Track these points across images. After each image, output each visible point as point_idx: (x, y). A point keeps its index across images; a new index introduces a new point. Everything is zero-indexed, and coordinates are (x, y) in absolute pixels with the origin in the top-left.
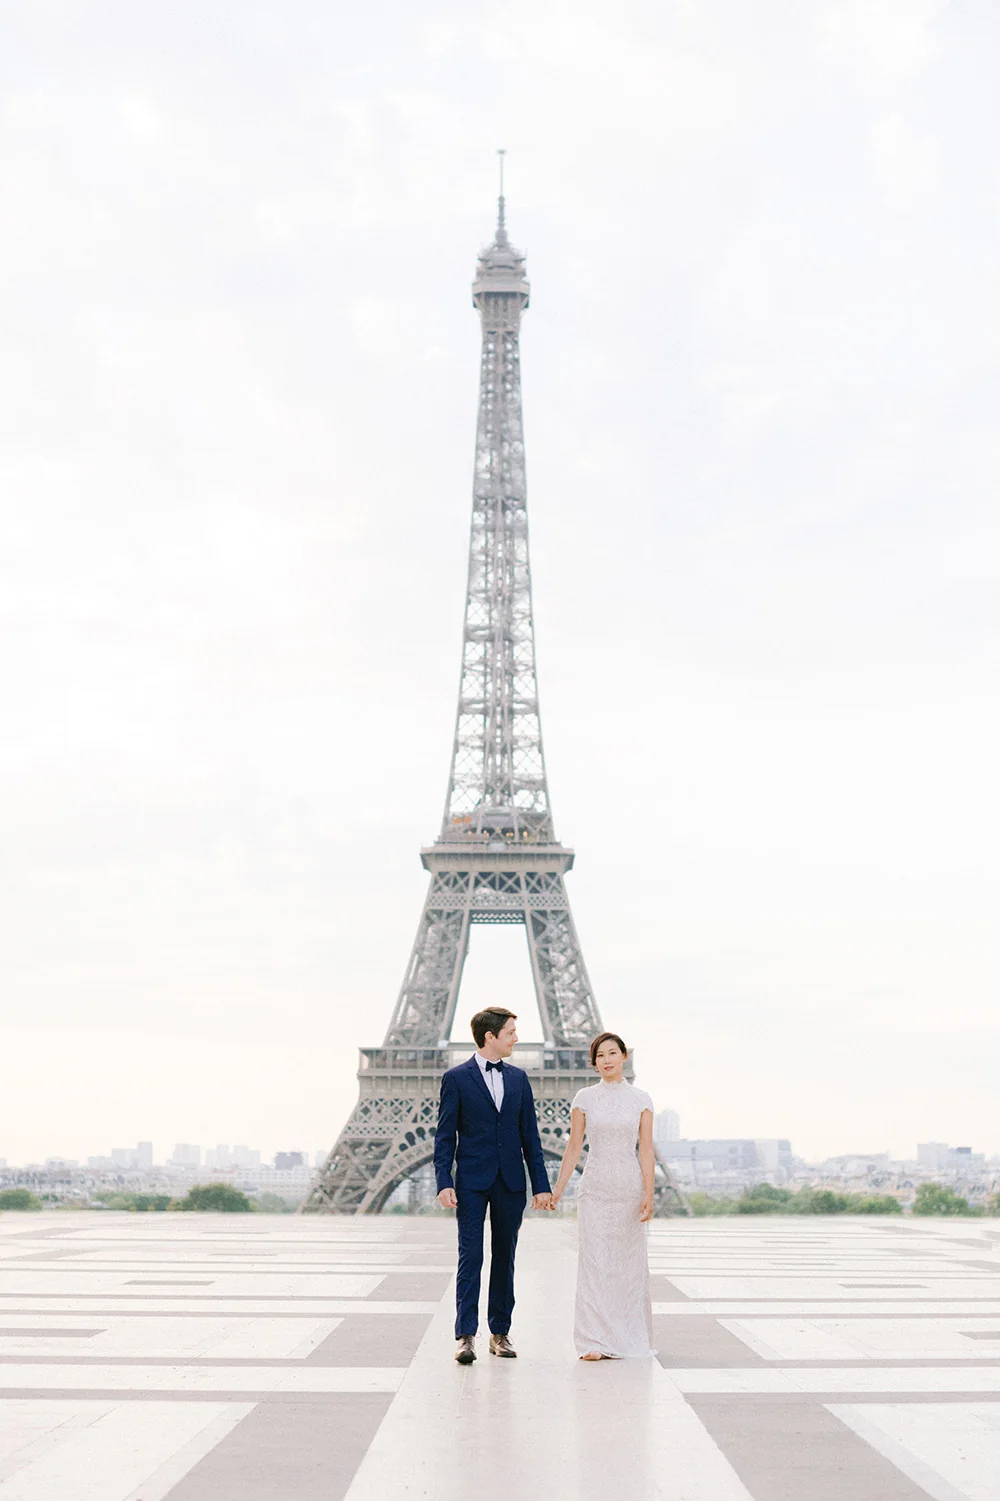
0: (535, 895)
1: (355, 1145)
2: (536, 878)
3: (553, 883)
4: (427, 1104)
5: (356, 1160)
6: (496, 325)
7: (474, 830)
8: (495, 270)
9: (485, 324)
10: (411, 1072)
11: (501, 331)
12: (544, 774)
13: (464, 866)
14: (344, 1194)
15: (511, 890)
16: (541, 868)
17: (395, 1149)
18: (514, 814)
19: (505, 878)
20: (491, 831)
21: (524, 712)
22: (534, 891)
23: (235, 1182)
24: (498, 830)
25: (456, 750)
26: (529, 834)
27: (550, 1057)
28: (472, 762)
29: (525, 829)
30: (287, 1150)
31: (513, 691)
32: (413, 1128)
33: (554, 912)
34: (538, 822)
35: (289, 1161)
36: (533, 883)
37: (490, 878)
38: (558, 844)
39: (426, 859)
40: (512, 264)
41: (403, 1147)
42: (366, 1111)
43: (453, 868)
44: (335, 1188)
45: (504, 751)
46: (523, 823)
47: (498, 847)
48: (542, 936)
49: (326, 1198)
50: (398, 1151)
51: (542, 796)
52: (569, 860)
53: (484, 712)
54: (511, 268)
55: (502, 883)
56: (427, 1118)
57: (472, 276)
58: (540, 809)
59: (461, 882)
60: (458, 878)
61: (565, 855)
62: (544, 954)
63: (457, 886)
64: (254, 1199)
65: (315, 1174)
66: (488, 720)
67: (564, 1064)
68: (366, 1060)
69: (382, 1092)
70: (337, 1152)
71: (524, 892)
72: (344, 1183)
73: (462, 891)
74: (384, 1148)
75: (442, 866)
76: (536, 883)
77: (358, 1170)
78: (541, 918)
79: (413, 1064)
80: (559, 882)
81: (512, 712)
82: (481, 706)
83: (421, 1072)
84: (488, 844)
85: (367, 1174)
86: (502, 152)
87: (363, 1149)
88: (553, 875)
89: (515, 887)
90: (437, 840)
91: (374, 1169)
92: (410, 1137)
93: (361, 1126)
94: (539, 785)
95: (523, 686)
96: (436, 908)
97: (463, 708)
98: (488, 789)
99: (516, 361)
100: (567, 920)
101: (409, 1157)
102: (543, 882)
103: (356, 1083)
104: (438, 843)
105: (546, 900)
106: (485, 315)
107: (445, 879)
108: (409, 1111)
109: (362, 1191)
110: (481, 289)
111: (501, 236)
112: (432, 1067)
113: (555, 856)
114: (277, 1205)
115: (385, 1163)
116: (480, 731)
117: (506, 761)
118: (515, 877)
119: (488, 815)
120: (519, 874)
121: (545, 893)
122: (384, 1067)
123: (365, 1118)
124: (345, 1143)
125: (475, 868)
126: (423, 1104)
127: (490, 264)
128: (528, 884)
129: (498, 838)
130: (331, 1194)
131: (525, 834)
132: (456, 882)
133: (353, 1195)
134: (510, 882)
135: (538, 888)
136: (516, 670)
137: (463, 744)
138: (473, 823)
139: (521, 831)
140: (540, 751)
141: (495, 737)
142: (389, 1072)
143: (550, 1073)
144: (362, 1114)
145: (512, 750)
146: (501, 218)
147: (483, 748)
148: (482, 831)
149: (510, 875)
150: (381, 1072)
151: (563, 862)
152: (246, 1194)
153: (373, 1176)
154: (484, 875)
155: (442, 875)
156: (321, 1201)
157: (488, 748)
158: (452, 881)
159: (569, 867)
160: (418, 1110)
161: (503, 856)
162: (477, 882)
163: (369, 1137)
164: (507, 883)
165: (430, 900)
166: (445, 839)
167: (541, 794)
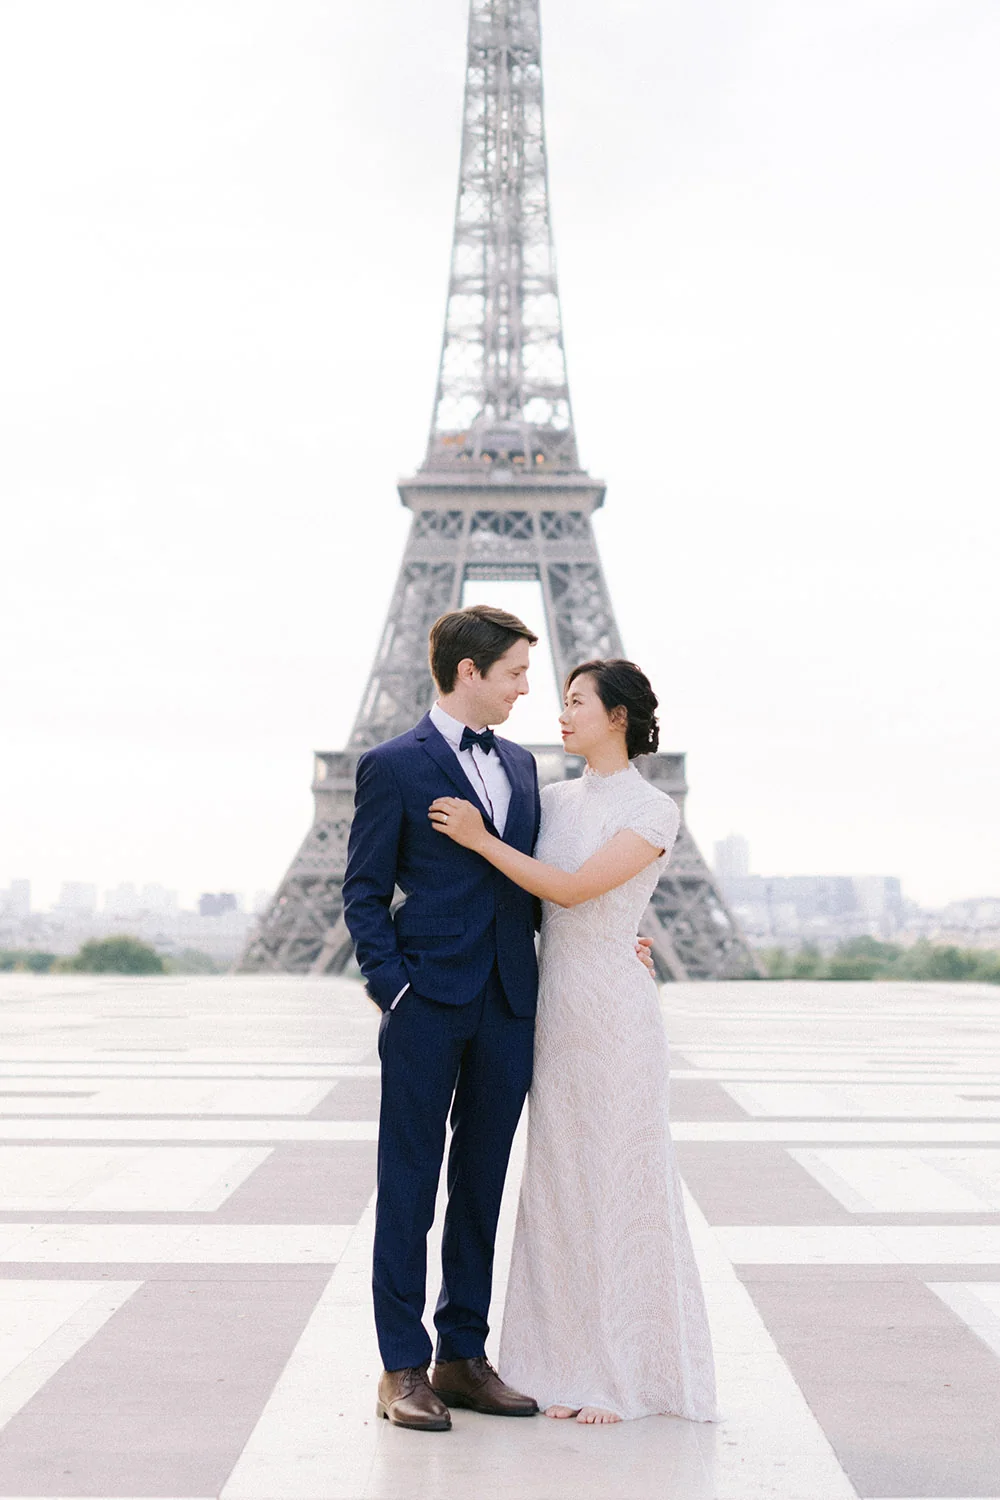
0: (553, 543)
1: (308, 883)
2: (555, 519)
3: (578, 525)
5: (308, 904)
7: (470, 453)
12: (566, 377)
13: (456, 504)
14: (293, 949)
15: (520, 535)
16: (561, 505)
18: (526, 432)
19: (512, 519)
20: (493, 455)
21: (537, 293)
22: (552, 536)
23: (144, 933)
24: (503, 453)
25: (446, 344)
26: (546, 458)
27: (573, 764)
28: (467, 361)
29: (541, 452)
30: (216, 890)
31: (522, 264)
33: (581, 566)
34: (557, 443)
35: (217, 904)
36: (551, 526)
37: (492, 519)
38: (584, 473)
39: (407, 493)
42: (322, 836)
43: (442, 505)
44: (280, 942)
45: (510, 346)
46: (537, 443)
47: (502, 477)
48: (563, 599)
49: (268, 955)
51: (562, 406)
52: (598, 495)
53: (484, 292)
55: (508, 526)
58: (560, 425)
59: (452, 525)
60: (449, 519)
61: (594, 489)
62: (564, 622)
63: (447, 531)
64: (169, 956)
65: (253, 923)
66: (490, 303)
68: (323, 767)
69: (344, 811)
70: (283, 892)
71: (538, 538)
72: (293, 935)
73: (455, 537)
75: (425, 503)
76: (556, 525)
77: (312, 918)
78: (560, 574)
80: (586, 525)
81: (521, 293)
82: (479, 284)
84: (491, 473)
85: (323, 922)
87: (316, 889)
88: (577, 515)
89: (526, 531)
90: (420, 467)
91: (334, 915)
93: (315, 856)
94: (557, 393)
95: (536, 257)
96: (419, 559)
97: (455, 286)
98: (490, 398)
100: (596, 576)
102: (563, 524)
104: (420, 471)
105: (567, 550)
107: (432, 520)
109: (315, 946)
113: (581, 490)
114: (200, 964)
116: (479, 320)
117: (514, 360)
118: (525, 519)
119: (489, 433)
120: (529, 515)
121: (567, 540)
122: (346, 777)
123: (322, 845)
124: (294, 880)
125: (471, 506)
128: (543, 527)
129: (504, 465)
130: (274, 949)
131: (540, 458)
132: (445, 524)
133: (304, 950)
134: (519, 525)
135: (557, 532)
136: (528, 236)
137: (456, 336)
138: (468, 444)
139: (535, 454)
140: (561, 345)
141: (498, 327)
144: (318, 840)
145: (523, 344)
147: (482, 342)
148: (483, 452)
149: (519, 515)
150: (341, 785)
151: (592, 497)
152: (160, 950)
153: (332, 924)
154: (484, 515)
155: (426, 515)
156: (261, 959)
157: (490, 341)
158: (440, 524)
159: (599, 503)
161: (510, 489)
162: (474, 524)
163: (326, 873)
164: (515, 526)
165: (411, 550)
166: (430, 466)
167: (562, 404)
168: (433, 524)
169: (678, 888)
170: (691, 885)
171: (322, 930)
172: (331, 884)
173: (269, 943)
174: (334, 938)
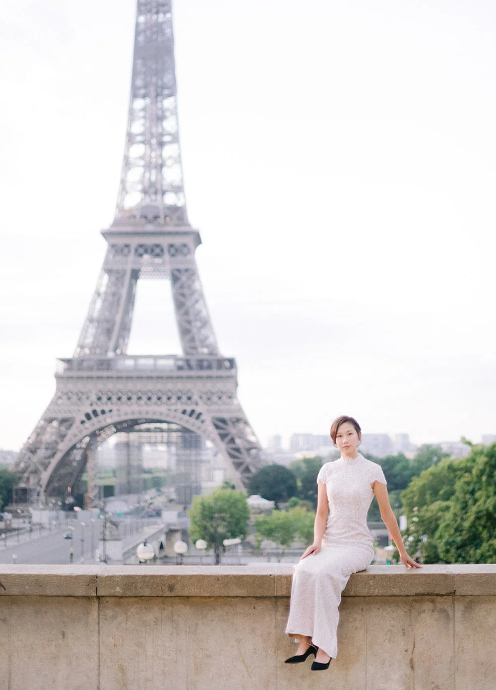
0: (173, 259)
1: (50, 420)
2: (175, 247)
3: (185, 250)
4: (100, 394)
7: (135, 217)
10: (89, 374)
12: (182, 180)
13: (127, 241)
14: (44, 453)
15: (158, 255)
16: (178, 241)
17: (77, 423)
18: (161, 207)
19: (154, 247)
20: (146, 218)
21: (170, 142)
22: (173, 255)
24: (150, 217)
26: (171, 219)
27: (180, 363)
29: (168, 216)
31: (163, 129)
32: (89, 410)
33: (187, 270)
34: (177, 213)
36: (173, 251)
37: (145, 247)
38: (190, 226)
39: (106, 234)
41: (83, 422)
42: (59, 398)
43: (121, 241)
44: (37, 449)
45: (156, 168)
46: (167, 213)
47: (150, 228)
48: (179, 284)
49: (32, 456)
50: (79, 424)
52: (197, 238)
53: (143, 142)
55: (152, 251)
56: (99, 403)
58: (179, 204)
59: (126, 250)
60: (124, 248)
63: (123, 253)
66: (147, 148)
67: (190, 367)
68: (62, 365)
69: (71, 386)
71: (167, 257)
72: (43, 446)
73: (127, 256)
74: (69, 423)
75: (114, 241)
76: (176, 251)
77: (53, 438)
78: (177, 273)
79: (90, 369)
80: (190, 253)
81: (162, 143)
82: (142, 139)
83: (95, 373)
84: (144, 226)
85: (58, 440)
87: (55, 424)
88: (185, 245)
89: (160, 253)
90: (111, 223)
91: (63, 437)
92: (88, 417)
93: (56, 408)
94: (178, 189)
95: (169, 125)
96: (110, 267)
97: (130, 139)
98: (145, 192)
100: (194, 274)
101: (86, 428)
102: (179, 250)
103: (54, 382)
104: (112, 226)
105: (180, 262)
108: (88, 398)
109: (55, 451)
112: (103, 370)
113: (186, 233)
115: (70, 433)
116: (143, 155)
118: (160, 248)
119: (145, 208)
120: (162, 246)
121: (179, 258)
122: (73, 370)
123: (60, 403)
124: (44, 420)
125: (135, 242)
126: (97, 394)
128: (169, 251)
129: (150, 222)
131: (168, 219)
132: (122, 250)
133: (49, 453)
134: (157, 251)
135: (175, 254)
136: (165, 116)
138: (134, 213)
139: (165, 217)
140: (180, 166)
141: (151, 158)
142: (75, 373)
143: (180, 373)
144: (57, 400)
145: (163, 167)
147: (144, 166)
148: (141, 218)
149: (157, 246)
150: (70, 374)
151: (193, 239)
153: (62, 441)
154: (141, 246)
155: (113, 246)
157: (148, 166)
158: (120, 250)
159: (198, 243)
160: (94, 398)
161: (153, 234)
162: (136, 250)
163: (61, 416)
164: (155, 251)
165: (106, 262)
166: (116, 223)
167: (181, 195)
168: (117, 250)
169: (230, 423)
170: (238, 420)
171: (58, 443)
172: (63, 421)
173: (32, 449)
174: (63, 447)
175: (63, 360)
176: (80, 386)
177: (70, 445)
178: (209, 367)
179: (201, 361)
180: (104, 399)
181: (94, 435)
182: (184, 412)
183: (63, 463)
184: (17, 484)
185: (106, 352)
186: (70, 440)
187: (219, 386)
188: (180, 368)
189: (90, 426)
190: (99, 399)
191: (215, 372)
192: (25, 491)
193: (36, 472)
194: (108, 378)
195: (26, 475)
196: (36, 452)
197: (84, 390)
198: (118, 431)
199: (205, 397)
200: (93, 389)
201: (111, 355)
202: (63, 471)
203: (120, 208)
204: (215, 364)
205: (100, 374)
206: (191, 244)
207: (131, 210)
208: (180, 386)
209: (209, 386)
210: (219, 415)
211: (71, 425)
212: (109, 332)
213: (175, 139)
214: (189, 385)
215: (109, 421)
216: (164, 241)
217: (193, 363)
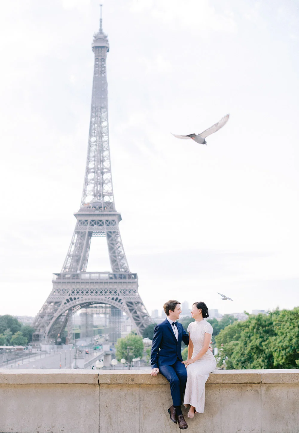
0: (108, 227)
1: (50, 302)
2: (109, 221)
3: (114, 223)
4: (73, 290)
6: (99, 56)
7: (90, 207)
8: (98, 40)
9: (95, 56)
10: (68, 281)
11: (100, 58)
12: (112, 190)
13: (86, 218)
14: (47, 318)
15: (101, 225)
16: (110, 218)
17: (63, 304)
18: (102, 203)
19: (99, 222)
20: (95, 207)
21: (107, 172)
22: (108, 225)
24: (97, 207)
26: (107, 208)
27: (111, 276)
28: (90, 187)
29: (106, 207)
31: (103, 166)
32: (68, 298)
33: (114, 232)
34: (110, 205)
36: (108, 223)
37: (95, 222)
38: (116, 211)
39: (76, 215)
40: (103, 38)
41: (65, 303)
42: (55, 292)
43: (83, 219)
45: (100, 184)
46: (105, 205)
47: (97, 212)
48: (110, 239)
50: (64, 304)
52: (120, 217)
53: (94, 172)
54: (103, 39)
55: (98, 223)
56: (73, 294)
57: (92, 42)
58: (111, 201)
59: (86, 223)
60: (85, 221)
61: (117, 215)
62: (111, 245)
63: (84, 224)
66: (96, 175)
67: (116, 278)
68: (56, 277)
69: (60, 287)
71: (105, 226)
73: (86, 226)
74: (59, 304)
75: (80, 218)
76: (109, 223)
77: (52, 311)
78: (109, 234)
79: (69, 278)
80: (116, 224)
81: (103, 172)
82: (94, 170)
83: (71, 281)
84: (94, 211)
86: (101, 5)
87: (52, 304)
88: (113, 221)
89: (102, 224)
90: (79, 210)
91: (56, 310)
92: (68, 301)
93: (53, 297)
94: (110, 194)
95: (106, 164)
96: (78, 231)
97: (88, 171)
98: (95, 195)
99: (105, 67)
100: (118, 234)
101: (67, 306)
102: (111, 223)
103: (52, 284)
104: (79, 211)
105: (111, 228)
106: (95, 53)
107: (81, 222)
108: (68, 292)
109: (52, 317)
110: (93, 45)
111: (101, 30)
112: (75, 279)
113: (114, 215)
115: (59, 309)
116: (94, 178)
117: (101, 187)
118: (102, 222)
119: (95, 203)
121: (111, 226)
122: (60, 279)
124: (48, 302)
125: (90, 219)
126: (72, 290)
127: (97, 38)
128: (106, 223)
129: (97, 210)
131: (105, 208)
132: (84, 223)
133: (50, 318)
134: (101, 223)
135: (109, 224)
136: (104, 160)
138: (90, 205)
139: (104, 207)
140: (112, 184)
141: (98, 180)
142: (62, 281)
143: (111, 281)
144: (53, 293)
145: (103, 184)
146: (101, 25)
147: (94, 183)
148: (93, 208)
149: (101, 221)
150: (59, 281)
151: (118, 217)
153: (56, 312)
154: (93, 221)
155: (80, 221)
157: (96, 183)
158: (83, 223)
159: (120, 220)
160: (70, 292)
161: (98, 215)
162: (91, 223)
163: (55, 300)
164: (100, 223)
165: (76, 228)
166: (81, 210)
167: (111, 197)
168: (81, 223)
169: (134, 304)
170: (138, 303)
171: (54, 313)
172: (56, 303)
173: (42, 316)
174: (56, 315)
175: (56, 274)
176: (64, 287)
177: (59, 314)
178: (125, 278)
179: (121, 275)
180: (75, 292)
181: (70, 309)
182: (113, 299)
183: (56, 322)
184: (34, 332)
185: (76, 271)
186: (59, 312)
187: (130, 287)
188: (111, 278)
189: (69, 305)
190: (73, 292)
191: (127, 280)
192: (38, 336)
193: (43, 327)
194: (77, 282)
195: (38, 328)
196: (43, 317)
197: (66, 288)
198: (82, 307)
199: (122, 292)
200: (70, 288)
201: (78, 272)
202: (56, 327)
203: (83, 203)
204: (127, 277)
205: (74, 281)
206: (116, 220)
207: (88, 204)
208: (111, 286)
209: (125, 286)
210: (129, 300)
211: (60, 305)
212: (78, 261)
213: (109, 171)
214: (115, 286)
215: (78, 303)
216: (104, 219)
217: (117, 276)
